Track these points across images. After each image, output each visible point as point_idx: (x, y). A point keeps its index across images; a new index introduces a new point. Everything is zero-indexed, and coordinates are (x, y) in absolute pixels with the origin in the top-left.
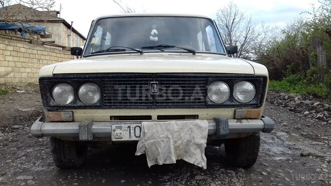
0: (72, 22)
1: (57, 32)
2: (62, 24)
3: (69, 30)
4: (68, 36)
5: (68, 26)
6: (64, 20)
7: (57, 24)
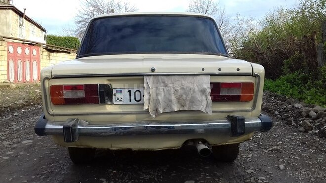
0: (25, 10)
1: (5, 20)
2: (11, 11)
3: (21, 19)
4: (20, 25)
5: (21, 14)
6: (13, 7)
7: (5, 11)
